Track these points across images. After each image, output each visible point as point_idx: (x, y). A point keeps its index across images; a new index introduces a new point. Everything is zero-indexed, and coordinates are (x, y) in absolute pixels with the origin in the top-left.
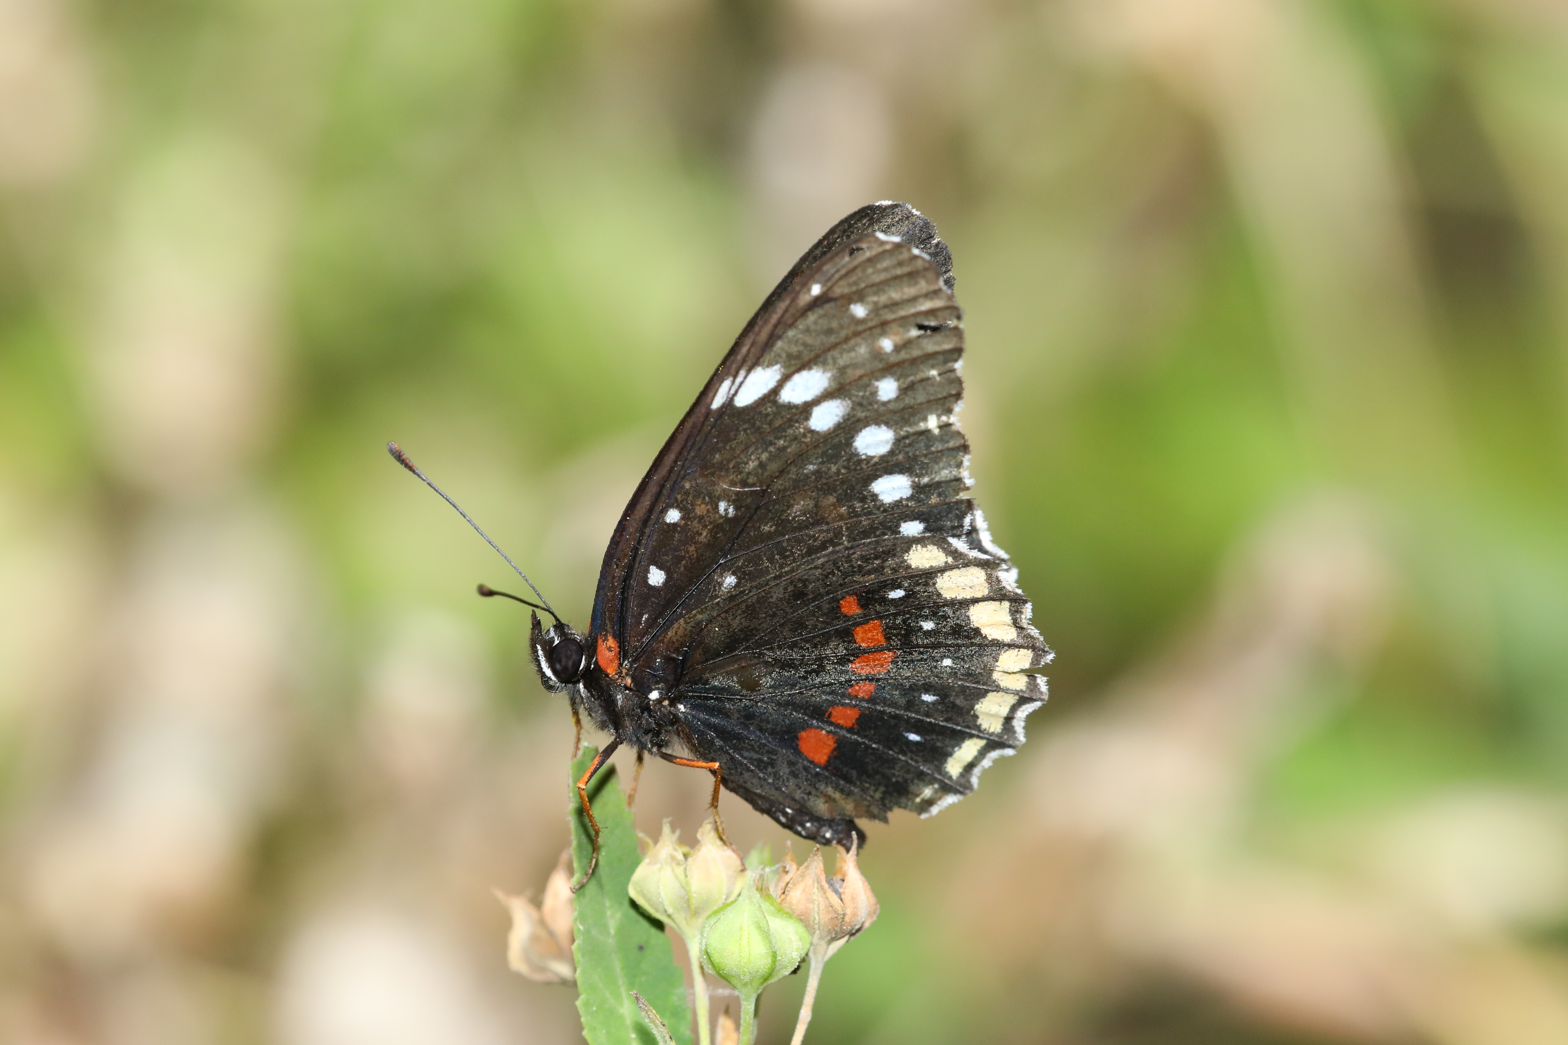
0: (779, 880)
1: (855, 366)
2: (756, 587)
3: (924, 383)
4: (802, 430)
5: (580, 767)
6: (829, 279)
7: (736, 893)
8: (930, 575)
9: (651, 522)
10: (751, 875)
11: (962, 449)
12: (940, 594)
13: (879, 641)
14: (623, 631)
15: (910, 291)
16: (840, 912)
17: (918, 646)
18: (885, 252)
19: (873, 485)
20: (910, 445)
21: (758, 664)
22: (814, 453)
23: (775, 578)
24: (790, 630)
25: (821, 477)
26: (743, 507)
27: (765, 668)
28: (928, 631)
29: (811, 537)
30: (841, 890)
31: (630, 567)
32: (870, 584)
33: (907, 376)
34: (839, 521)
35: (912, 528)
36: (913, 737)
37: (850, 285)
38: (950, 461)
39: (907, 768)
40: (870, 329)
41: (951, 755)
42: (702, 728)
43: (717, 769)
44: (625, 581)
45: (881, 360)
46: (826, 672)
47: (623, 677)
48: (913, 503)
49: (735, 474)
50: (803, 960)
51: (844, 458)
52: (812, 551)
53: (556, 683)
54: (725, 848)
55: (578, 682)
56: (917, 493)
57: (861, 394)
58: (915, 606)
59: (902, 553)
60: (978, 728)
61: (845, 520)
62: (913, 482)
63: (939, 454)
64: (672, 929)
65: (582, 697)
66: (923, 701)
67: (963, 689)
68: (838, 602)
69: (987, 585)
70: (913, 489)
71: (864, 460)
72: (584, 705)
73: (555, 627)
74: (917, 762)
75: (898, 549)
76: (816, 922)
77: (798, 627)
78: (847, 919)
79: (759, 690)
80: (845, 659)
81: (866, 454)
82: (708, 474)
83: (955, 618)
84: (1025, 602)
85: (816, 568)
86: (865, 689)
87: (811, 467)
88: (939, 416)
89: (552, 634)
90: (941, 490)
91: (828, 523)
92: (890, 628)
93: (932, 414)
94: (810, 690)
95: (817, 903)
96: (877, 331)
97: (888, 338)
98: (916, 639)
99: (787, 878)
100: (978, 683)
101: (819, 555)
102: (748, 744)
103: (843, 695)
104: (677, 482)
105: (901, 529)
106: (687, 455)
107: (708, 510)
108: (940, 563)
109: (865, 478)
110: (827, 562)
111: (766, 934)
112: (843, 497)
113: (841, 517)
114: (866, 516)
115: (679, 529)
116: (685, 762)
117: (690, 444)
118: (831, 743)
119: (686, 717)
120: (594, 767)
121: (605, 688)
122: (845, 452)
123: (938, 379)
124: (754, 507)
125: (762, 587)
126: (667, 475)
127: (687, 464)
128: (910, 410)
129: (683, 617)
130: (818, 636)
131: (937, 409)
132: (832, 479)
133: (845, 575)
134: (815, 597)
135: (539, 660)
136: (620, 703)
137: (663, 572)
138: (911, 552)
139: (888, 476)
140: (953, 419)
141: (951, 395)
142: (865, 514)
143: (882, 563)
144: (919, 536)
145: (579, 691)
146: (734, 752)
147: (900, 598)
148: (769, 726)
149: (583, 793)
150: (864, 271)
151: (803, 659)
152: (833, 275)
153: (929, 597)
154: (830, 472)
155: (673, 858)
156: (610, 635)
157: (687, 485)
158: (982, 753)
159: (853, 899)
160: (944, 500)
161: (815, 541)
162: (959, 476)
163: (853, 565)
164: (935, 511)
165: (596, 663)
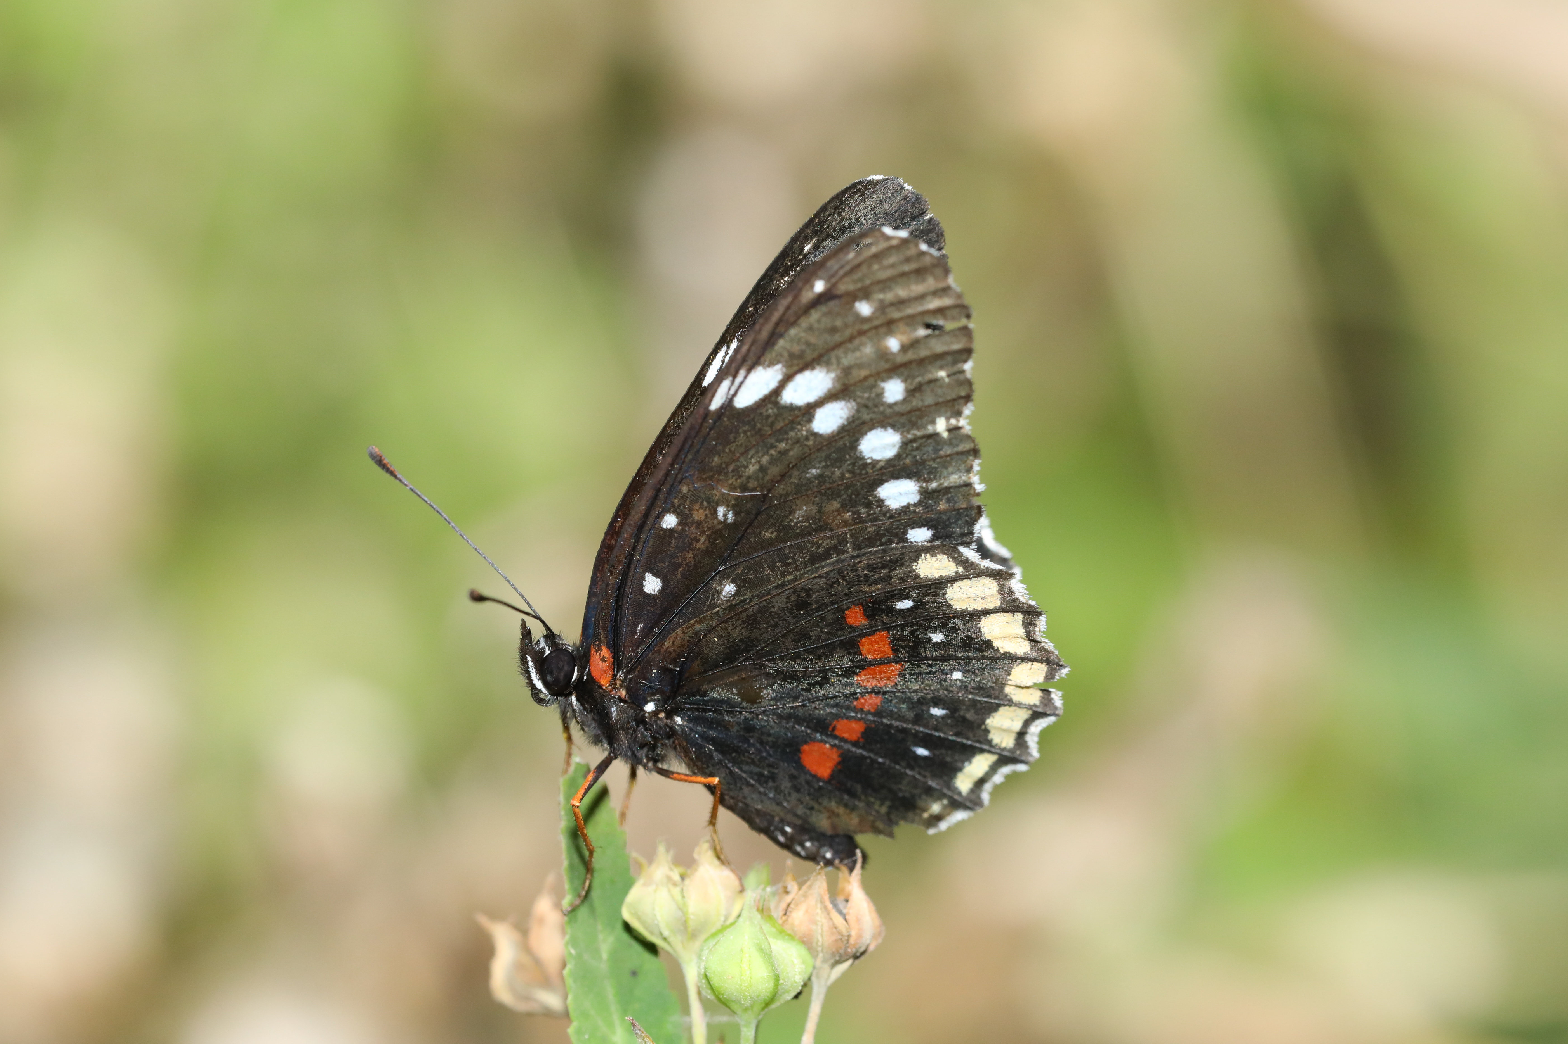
0: (780, 901)
1: (860, 366)
2: (757, 596)
3: (932, 385)
4: (804, 433)
5: (572, 784)
6: (833, 276)
7: (735, 913)
8: (940, 584)
9: (646, 528)
10: (751, 895)
11: (972, 453)
12: (950, 605)
13: (886, 653)
14: (617, 640)
15: (917, 288)
16: (845, 933)
17: (927, 658)
18: (891, 248)
19: (879, 489)
20: (917, 449)
21: (759, 675)
22: (817, 457)
23: (777, 587)
24: (793, 641)
25: (825, 482)
26: (742, 512)
27: (766, 680)
28: (937, 643)
29: (813, 544)
30: (845, 911)
31: (625, 574)
32: (877, 594)
33: (914, 377)
34: (843, 527)
35: (919, 535)
36: (922, 752)
37: (855, 282)
38: (960, 465)
39: (914, 783)
40: (876, 328)
41: (960, 769)
42: (699, 741)
43: (717, 784)
44: (619, 589)
45: (887, 361)
46: (830, 685)
47: (617, 688)
48: (921, 509)
49: (734, 478)
50: (805, 985)
51: (849, 462)
52: (815, 559)
53: (547, 696)
54: (723, 868)
55: (570, 694)
56: (925, 498)
57: (866, 395)
58: (923, 617)
59: (910, 562)
60: (990, 743)
61: (849, 526)
62: (921, 487)
63: (948, 458)
64: (668, 953)
65: (574, 710)
66: (932, 715)
67: (974, 703)
68: (844, 613)
69: (999, 596)
70: (921, 494)
71: (870, 464)
72: (576, 718)
73: (546, 637)
74: (925, 777)
75: (907, 558)
76: (820, 944)
77: (801, 638)
78: (852, 941)
79: (760, 703)
80: (850, 671)
81: (871, 458)
82: (706, 478)
83: (966, 630)
84: (1039, 614)
85: (820, 577)
86: (871, 702)
87: (814, 471)
88: (948, 419)
89: (542, 644)
90: (950, 495)
91: (831, 530)
92: (898, 640)
93: (940, 416)
94: (813, 702)
95: (820, 924)
96: (883, 330)
97: (895, 337)
98: (925, 651)
99: (788, 898)
100: (989, 696)
101: (823, 563)
102: (749, 758)
103: (848, 708)
104: (675, 486)
105: (909, 536)
106: (684, 458)
107: (706, 515)
108: (950, 573)
109: (871, 482)
110: (832, 571)
111: (768, 956)
112: (847, 502)
113: (846, 523)
114: (871, 522)
115: (676, 534)
116: (683, 777)
117: (687, 446)
118: (835, 757)
119: (683, 730)
120: (588, 783)
121: (599, 700)
122: (850, 456)
123: (947, 380)
124: (754, 512)
125: (764, 596)
126: (664, 478)
127: (684, 467)
128: (918, 413)
129: (681, 626)
130: (822, 647)
131: (946, 412)
132: (835, 484)
133: (851, 584)
134: (819, 607)
135: (529, 671)
136: (614, 715)
137: (659, 580)
138: (920, 562)
139: (895, 481)
140: (962, 422)
141: (961, 398)
142: (870, 521)
143: (889, 572)
144: (929, 544)
145: (571, 704)
146: (733, 766)
147: (908, 608)
148: (770, 739)
149: (577, 810)
150: (870, 267)
151: (805, 671)
152: (837, 272)
153: (939, 607)
154: (834, 476)
155: (669, 878)
156: (604, 645)
157: (685, 489)
158: (994, 769)
159: (858, 920)
160: (954, 506)
161: (818, 548)
162: (968, 482)
163: (859, 575)
164: (944, 517)
165: (589, 674)
